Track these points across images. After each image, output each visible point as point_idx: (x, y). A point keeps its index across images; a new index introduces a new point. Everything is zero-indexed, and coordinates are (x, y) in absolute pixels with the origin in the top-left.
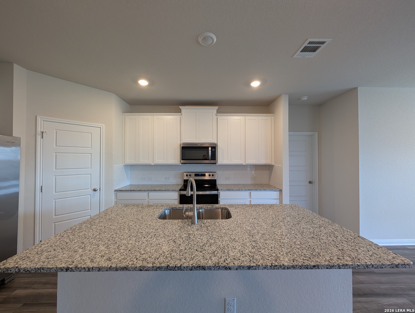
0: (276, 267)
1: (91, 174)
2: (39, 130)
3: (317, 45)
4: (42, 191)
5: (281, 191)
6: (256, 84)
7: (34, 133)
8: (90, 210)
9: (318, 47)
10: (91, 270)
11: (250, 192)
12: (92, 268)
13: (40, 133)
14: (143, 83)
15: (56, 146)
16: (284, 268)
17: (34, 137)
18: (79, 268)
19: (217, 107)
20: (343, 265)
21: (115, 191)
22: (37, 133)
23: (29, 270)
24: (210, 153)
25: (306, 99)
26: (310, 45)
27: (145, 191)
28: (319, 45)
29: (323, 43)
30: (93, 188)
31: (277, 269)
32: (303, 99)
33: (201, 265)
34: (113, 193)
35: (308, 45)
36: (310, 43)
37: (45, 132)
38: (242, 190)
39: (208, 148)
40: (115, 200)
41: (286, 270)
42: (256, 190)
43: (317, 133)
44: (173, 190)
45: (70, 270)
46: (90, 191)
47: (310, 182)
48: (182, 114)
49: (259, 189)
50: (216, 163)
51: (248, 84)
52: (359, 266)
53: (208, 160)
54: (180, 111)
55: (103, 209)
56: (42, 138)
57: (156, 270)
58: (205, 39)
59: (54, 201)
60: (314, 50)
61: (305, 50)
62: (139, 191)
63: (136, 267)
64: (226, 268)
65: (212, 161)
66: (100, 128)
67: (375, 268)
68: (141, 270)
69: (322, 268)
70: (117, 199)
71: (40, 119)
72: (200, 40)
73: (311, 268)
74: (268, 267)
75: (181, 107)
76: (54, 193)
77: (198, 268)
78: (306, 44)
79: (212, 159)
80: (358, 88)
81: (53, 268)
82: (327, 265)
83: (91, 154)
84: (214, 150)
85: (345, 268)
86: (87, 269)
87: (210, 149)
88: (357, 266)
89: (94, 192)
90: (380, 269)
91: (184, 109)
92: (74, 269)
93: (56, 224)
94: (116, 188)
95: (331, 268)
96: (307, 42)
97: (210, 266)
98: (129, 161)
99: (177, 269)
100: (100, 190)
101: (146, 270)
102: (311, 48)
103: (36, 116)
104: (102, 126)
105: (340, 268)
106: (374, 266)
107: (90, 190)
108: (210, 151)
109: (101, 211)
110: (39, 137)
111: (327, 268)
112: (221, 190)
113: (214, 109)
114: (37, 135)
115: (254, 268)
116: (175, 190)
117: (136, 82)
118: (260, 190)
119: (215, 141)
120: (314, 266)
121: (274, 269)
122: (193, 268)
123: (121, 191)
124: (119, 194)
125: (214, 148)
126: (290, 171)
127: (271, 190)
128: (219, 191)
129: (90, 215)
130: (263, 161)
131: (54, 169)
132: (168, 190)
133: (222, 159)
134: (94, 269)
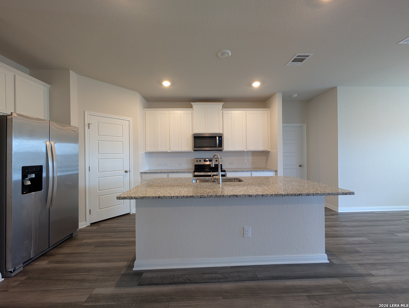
0: (278, 195)
1: (123, 159)
2: (87, 123)
3: (303, 58)
4: (89, 171)
5: (276, 171)
6: (256, 84)
7: (83, 125)
8: (123, 188)
9: (304, 59)
10: (172, 198)
11: (252, 173)
12: (173, 197)
13: (87, 124)
14: (166, 84)
15: (98, 135)
16: (282, 196)
17: (83, 128)
18: (165, 197)
19: (222, 103)
20: (315, 194)
21: (141, 173)
22: (85, 124)
23: (137, 198)
24: (218, 142)
25: (296, 96)
26: (298, 58)
27: (165, 172)
28: (305, 58)
29: (308, 56)
30: (124, 170)
31: (278, 196)
32: (294, 96)
33: (235, 194)
34: (139, 175)
35: (297, 58)
36: (298, 56)
37: (91, 124)
38: (244, 171)
39: (216, 137)
40: (141, 181)
41: (283, 197)
42: (256, 171)
43: (305, 125)
44: (188, 172)
45: (161, 197)
46: (123, 173)
47: (300, 166)
48: (193, 109)
49: (258, 170)
50: (222, 150)
51: (250, 85)
52: (324, 194)
53: (216, 147)
54: (191, 107)
55: (132, 187)
56: (89, 128)
57: (210, 197)
58: (223, 54)
59: (98, 178)
60: (301, 60)
61: (295, 60)
62: (160, 173)
63: (198, 196)
64: (249, 196)
65: (220, 149)
66: (129, 121)
67: (334, 195)
68: (201, 198)
69: (303, 196)
70: (142, 179)
71: (87, 113)
72: (219, 55)
73: (298, 196)
74: (273, 195)
75: (192, 103)
76: (98, 173)
77: (233, 196)
78: (295, 57)
79: (219, 147)
80: (338, 87)
81: (151, 197)
82: (307, 194)
83: (123, 142)
84: (221, 139)
85: (316, 195)
86: (170, 197)
87: (217, 138)
88: (323, 194)
89: (125, 173)
90: (336, 196)
91: (195, 105)
92: (163, 197)
93: (99, 197)
94: (141, 172)
95: (309, 195)
96: (296, 55)
97: (240, 195)
98: (149, 149)
99: (221, 196)
100: (130, 172)
101: (204, 197)
102: (299, 60)
103: (84, 111)
104: (130, 119)
105: (314, 195)
106: (333, 194)
107: (122, 171)
108: (218, 140)
109: (131, 188)
110: (87, 128)
111: (307, 195)
112: (228, 171)
113: (220, 105)
114: (85, 126)
115: (265, 195)
116: (190, 172)
117: (160, 83)
118: (260, 171)
119: (221, 132)
120: (299, 194)
121: (276, 196)
122: (231, 196)
123: (146, 173)
124: (144, 175)
125: (221, 137)
126: (283, 156)
127: (268, 171)
128: (226, 172)
129: (123, 192)
130: (261, 148)
131: (98, 154)
132: (185, 172)
133: (227, 146)
134: (174, 197)
